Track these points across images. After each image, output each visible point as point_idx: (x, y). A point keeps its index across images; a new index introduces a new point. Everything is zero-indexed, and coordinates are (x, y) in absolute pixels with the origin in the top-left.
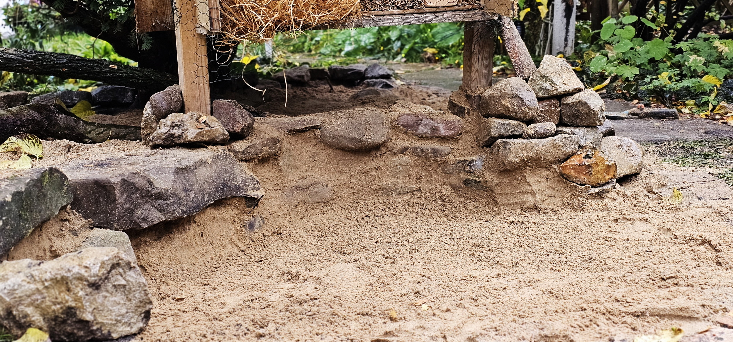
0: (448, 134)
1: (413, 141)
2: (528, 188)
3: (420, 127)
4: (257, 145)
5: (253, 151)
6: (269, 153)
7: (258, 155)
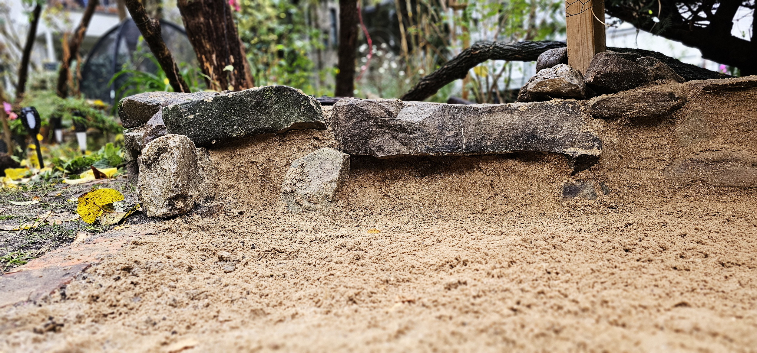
4: (622, 98)
5: (614, 105)
6: (647, 111)
7: (625, 112)
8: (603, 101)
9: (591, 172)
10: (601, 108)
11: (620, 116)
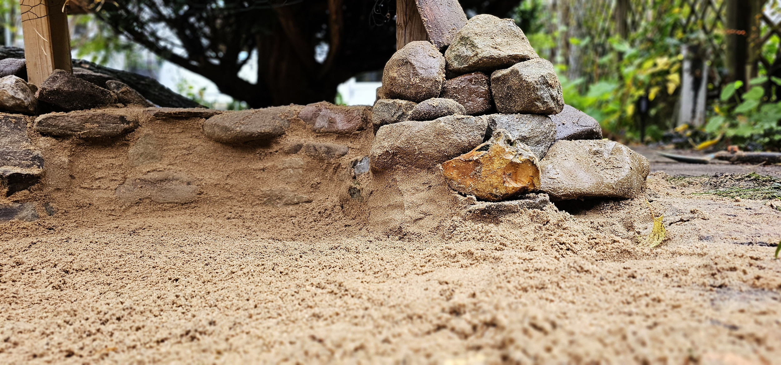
0: (345, 128)
1: (311, 138)
2: (398, 199)
3: (318, 120)
4: (71, 117)
5: (63, 124)
6: (98, 133)
7: (75, 131)
8: (50, 118)
9: (32, 192)
10: (49, 125)
11: (70, 136)
